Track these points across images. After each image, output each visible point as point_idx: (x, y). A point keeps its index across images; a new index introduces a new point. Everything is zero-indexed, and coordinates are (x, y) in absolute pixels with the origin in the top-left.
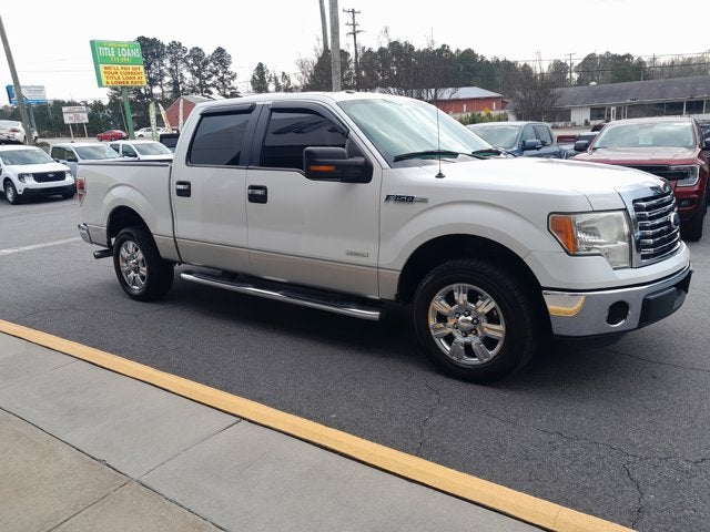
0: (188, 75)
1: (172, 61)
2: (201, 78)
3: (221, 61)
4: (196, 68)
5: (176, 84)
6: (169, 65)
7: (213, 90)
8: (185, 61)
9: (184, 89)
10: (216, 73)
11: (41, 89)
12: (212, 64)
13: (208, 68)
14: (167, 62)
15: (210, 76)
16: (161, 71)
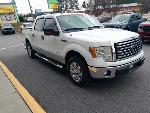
0: (69, 5)
1: (66, 2)
2: (72, 5)
3: (76, 1)
4: (70, 3)
5: (66, 7)
6: (65, 3)
7: (74, 8)
8: (68, 2)
9: (68, 8)
10: (75, 4)
11: (41, 10)
12: (74, 2)
13: (73, 3)
14: (65, 2)
15: (73, 5)
16: (63, 4)
